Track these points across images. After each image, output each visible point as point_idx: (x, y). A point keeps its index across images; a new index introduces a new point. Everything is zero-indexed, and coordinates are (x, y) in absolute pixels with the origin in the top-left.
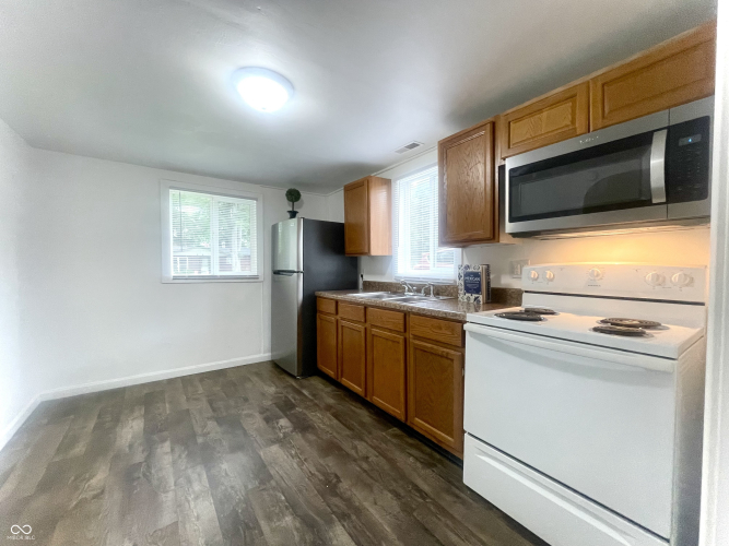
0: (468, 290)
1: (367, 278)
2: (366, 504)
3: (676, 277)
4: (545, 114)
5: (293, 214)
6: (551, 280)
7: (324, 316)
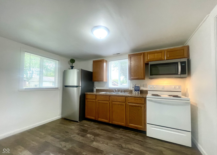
0: (135, 90)
1: (97, 88)
2: (133, 148)
3: (177, 87)
4: (156, 54)
5: (72, 68)
6: (155, 88)
7: (88, 100)
